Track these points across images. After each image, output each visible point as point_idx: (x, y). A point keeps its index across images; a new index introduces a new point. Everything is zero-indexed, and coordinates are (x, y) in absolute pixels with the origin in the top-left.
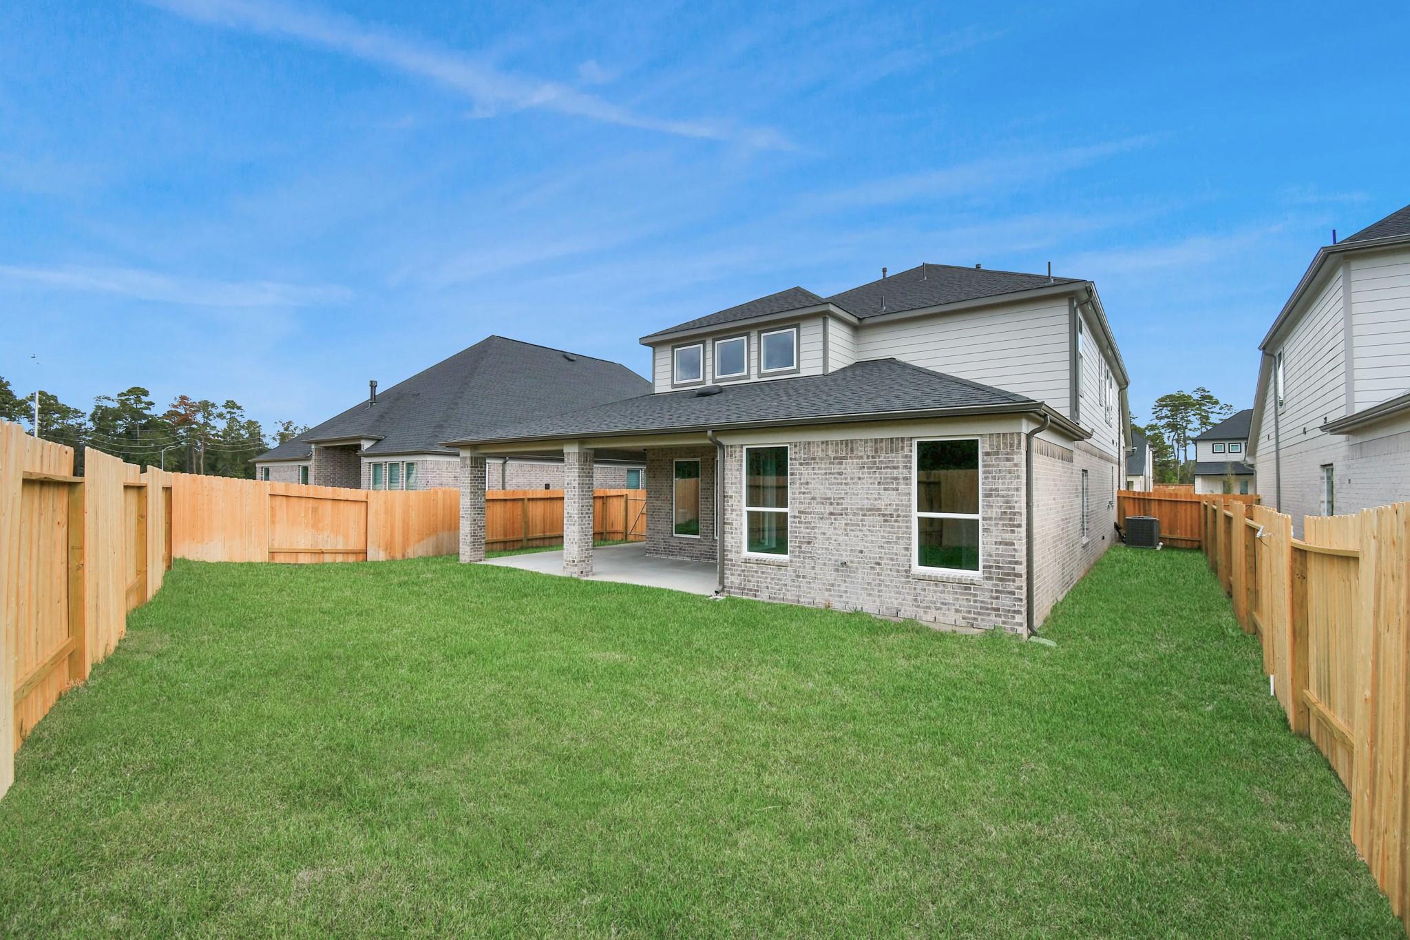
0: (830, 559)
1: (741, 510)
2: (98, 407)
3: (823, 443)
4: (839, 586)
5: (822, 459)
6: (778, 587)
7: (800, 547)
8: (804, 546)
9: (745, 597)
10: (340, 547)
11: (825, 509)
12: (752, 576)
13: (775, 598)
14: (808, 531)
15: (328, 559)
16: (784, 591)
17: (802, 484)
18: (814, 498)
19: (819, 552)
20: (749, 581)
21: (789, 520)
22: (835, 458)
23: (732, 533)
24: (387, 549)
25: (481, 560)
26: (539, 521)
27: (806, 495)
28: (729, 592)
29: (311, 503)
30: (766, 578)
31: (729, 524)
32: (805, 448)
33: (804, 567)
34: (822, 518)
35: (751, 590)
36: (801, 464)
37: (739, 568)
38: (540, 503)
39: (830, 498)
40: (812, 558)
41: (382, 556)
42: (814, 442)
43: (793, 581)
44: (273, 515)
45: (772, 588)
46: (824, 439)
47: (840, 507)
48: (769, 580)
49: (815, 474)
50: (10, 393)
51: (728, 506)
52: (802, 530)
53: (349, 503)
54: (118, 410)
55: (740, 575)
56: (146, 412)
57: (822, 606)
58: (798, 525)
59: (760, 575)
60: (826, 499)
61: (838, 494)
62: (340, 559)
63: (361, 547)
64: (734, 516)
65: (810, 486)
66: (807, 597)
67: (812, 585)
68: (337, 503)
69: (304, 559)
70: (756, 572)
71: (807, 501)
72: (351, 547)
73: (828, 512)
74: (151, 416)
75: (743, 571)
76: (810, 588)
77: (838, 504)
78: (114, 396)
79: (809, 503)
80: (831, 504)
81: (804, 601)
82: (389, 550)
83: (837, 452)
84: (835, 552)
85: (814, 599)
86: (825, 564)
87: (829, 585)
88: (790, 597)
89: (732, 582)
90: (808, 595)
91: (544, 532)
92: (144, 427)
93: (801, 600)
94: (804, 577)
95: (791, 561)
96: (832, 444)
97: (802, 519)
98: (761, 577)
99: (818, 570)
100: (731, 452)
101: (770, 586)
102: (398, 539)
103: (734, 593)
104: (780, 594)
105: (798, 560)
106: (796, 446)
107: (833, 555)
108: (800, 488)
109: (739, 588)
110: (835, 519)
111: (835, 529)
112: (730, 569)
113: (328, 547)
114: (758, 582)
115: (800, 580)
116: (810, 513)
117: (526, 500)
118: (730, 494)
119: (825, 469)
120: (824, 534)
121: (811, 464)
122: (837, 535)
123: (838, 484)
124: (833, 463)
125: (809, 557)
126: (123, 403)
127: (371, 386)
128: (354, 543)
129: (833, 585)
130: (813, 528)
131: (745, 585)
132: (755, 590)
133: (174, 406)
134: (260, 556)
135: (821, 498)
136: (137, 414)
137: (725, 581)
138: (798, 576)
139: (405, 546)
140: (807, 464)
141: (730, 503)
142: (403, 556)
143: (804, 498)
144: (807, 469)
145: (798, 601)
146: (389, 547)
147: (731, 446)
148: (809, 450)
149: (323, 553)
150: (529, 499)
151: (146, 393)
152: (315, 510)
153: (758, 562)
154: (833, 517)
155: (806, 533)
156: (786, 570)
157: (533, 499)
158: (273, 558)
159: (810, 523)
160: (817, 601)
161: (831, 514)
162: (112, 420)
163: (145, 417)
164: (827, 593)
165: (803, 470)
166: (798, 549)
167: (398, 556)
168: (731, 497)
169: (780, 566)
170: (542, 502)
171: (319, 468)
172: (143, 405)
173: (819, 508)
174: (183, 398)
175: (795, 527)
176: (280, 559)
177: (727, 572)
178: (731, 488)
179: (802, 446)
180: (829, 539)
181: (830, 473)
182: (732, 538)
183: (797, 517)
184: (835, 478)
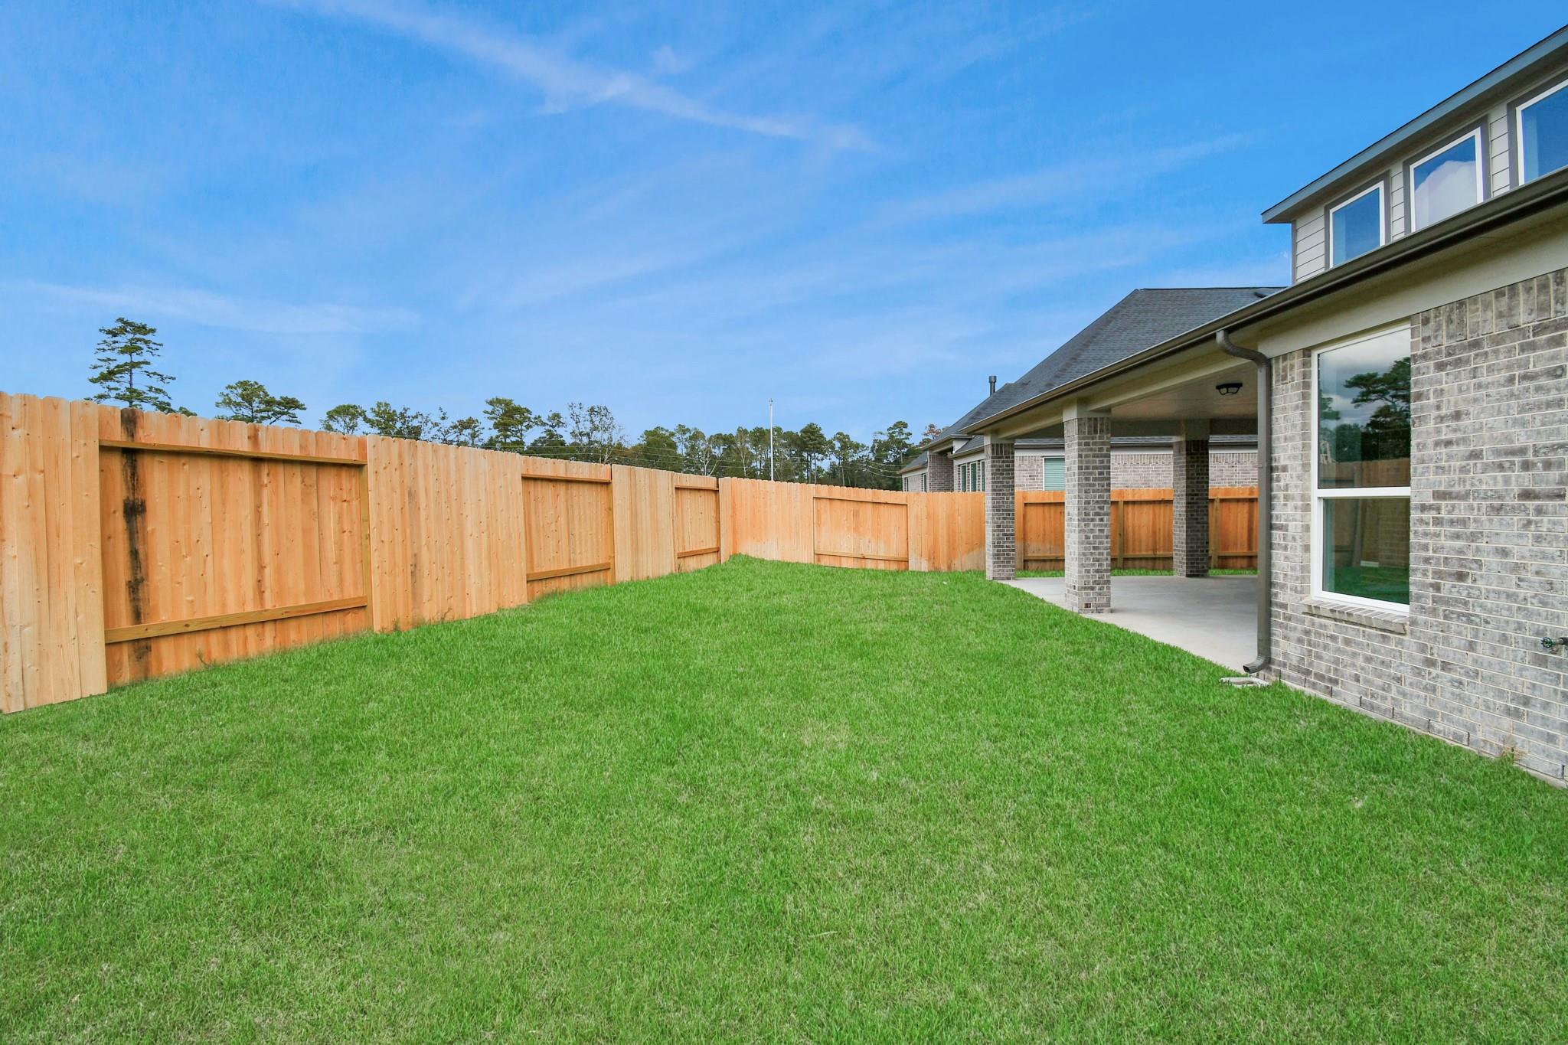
0: (1520, 627)
1: (1305, 498)
2: (875, 441)
3: (1499, 293)
4: (1546, 706)
5: (1498, 340)
6: (1380, 682)
7: (1437, 587)
8: (1447, 584)
9: (1309, 691)
10: (882, 554)
11: (1507, 481)
12: (1325, 647)
13: (1372, 708)
14: (1459, 544)
15: (870, 565)
16: (1394, 693)
17: (1441, 419)
18: (1475, 455)
19: (1489, 603)
20: (1319, 657)
21: (1414, 515)
22: (1538, 330)
23: (1286, 548)
24: (930, 558)
25: (1009, 579)
26: (1144, 533)
27: (1454, 449)
28: (1280, 674)
29: (852, 507)
30: (1354, 655)
31: (1281, 528)
32: (1450, 321)
33: (1446, 641)
34: (1499, 509)
35: (1321, 677)
36: (1440, 367)
37: (1299, 626)
38: (1145, 508)
39: (1522, 451)
40: (1469, 619)
41: (924, 566)
42: (1474, 299)
43: (1418, 672)
44: (819, 518)
45: (1367, 681)
46: (1504, 282)
47: (1554, 474)
48: (1360, 661)
49: (1479, 386)
50: (822, 436)
51: (1279, 489)
52: (1442, 541)
53: (889, 506)
54: (888, 442)
55: (1300, 641)
56: (907, 441)
57: (1492, 754)
58: (1432, 529)
59: (1340, 645)
60: (1512, 452)
61: (1550, 435)
62: (882, 566)
63: (901, 555)
64: (1290, 511)
65: (1465, 422)
66: (1451, 721)
67: (1467, 692)
68: (877, 506)
69: (846, 564)
70: (1333, 638)
71: (1457, 464)
72: (893, 555)
73: (1516, 489)
74: (910, 445)
75: (1307, 632)
76: (1460, 698)
77: (1548, 465)
78: (885, 431)
79: (1463, 470)
80: (1526, 466)
81: (1444, 730)
82: (931, 562)
83: (1543, 308)
84: (1534, 606)
85: (1471, 729)
86: (1504, 639)
87: (1515, 698)
88: (1409, 711)
89: (1285, 655)
90: (1456, 716)
91: (1155, 550)
92: (906, 455)
93: (1438, 725)
94: (1445, 666)
95: (1413, 623)
96: (1529, 290)
97: (1444, 514)
98: (1344, 652)
99: (1483, 652)
100: (1284, 370)
101: (1362, 675)
102: (943, 548)
103: (1289, 677)
104: (1384, 698)
105: (1431, 619)
106: (1426, 322)
107: (1529, 614)
108: (1438, 431)
109: (1299, 670)
110: (1539, 511)
111: (1538, 539)
112: (1281, 625)
113: (868, 553)
114: (1336, 661)
115: (1435, 671)
116: (1465, 496)
117: (1121, 504)
118: (1282, 462)
119: (1509, 367)
120: (1504, 553)
121: (1467, 362)
122: (1544, 556)
123: (1549, 405)
124: (1533, 347)
125: (1460, 615)
126: (891, 436)
127: (991, 382)
128: (895, 551)
129: (1526, 702)
130: (1474, 537)
131: (1311, 664)
132: (1331, 680)
133: (926, 435)
134: (806, 557)
135: (1497, 452)
136: (901, 444)
137: (1273, 648)
138: (1431, 663)
139: (950, 558)
140: (1459, 363)
141: (1282, 484)
142: (949, 567)
143: (1450, 457)
144: (1457, 377)
145: (1429, 727)
146: (932, 557)
147: (1285, 357)
148: (1462, 323)
149: (864, 558)
150: (1126, 503)
151: (905, 425)
152: (856, 514)
153: (1339, 616)
154: (1531, 504)
155: (1453, 549)
156: (1400, 643)
157: (1134, 503)
158: (819, 560)
159: (1463, 522)
160: (1480, 736)
161: (1526, 495)
162: (885, 451)
163: (905, 446)
164: (1507, 722)
165: (1447, 380)
166: (1431, 592)
167: (944, 568)
168: (1285, 469)
169: (1387, 630)
170: (1151, 506)
171: (933, 475)
172: (904, 436)
173: (1489, 482)
174: (931, 426)
175: (1426, 534)
176: (825, 562)
177: (1276, 630)
178: (1285, 450)
179: (1443, 319)
180: (1516, 568)
181: (1525, 377)
182: (1286, 558)
183: (1430, 508)
184: (1538, 389)
